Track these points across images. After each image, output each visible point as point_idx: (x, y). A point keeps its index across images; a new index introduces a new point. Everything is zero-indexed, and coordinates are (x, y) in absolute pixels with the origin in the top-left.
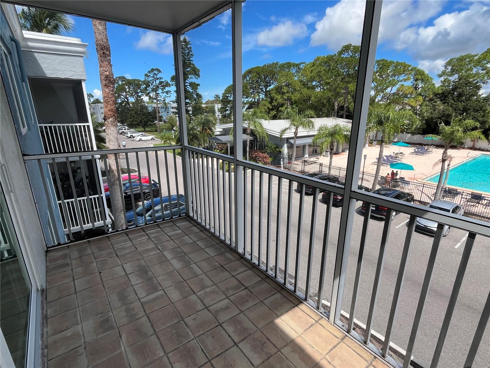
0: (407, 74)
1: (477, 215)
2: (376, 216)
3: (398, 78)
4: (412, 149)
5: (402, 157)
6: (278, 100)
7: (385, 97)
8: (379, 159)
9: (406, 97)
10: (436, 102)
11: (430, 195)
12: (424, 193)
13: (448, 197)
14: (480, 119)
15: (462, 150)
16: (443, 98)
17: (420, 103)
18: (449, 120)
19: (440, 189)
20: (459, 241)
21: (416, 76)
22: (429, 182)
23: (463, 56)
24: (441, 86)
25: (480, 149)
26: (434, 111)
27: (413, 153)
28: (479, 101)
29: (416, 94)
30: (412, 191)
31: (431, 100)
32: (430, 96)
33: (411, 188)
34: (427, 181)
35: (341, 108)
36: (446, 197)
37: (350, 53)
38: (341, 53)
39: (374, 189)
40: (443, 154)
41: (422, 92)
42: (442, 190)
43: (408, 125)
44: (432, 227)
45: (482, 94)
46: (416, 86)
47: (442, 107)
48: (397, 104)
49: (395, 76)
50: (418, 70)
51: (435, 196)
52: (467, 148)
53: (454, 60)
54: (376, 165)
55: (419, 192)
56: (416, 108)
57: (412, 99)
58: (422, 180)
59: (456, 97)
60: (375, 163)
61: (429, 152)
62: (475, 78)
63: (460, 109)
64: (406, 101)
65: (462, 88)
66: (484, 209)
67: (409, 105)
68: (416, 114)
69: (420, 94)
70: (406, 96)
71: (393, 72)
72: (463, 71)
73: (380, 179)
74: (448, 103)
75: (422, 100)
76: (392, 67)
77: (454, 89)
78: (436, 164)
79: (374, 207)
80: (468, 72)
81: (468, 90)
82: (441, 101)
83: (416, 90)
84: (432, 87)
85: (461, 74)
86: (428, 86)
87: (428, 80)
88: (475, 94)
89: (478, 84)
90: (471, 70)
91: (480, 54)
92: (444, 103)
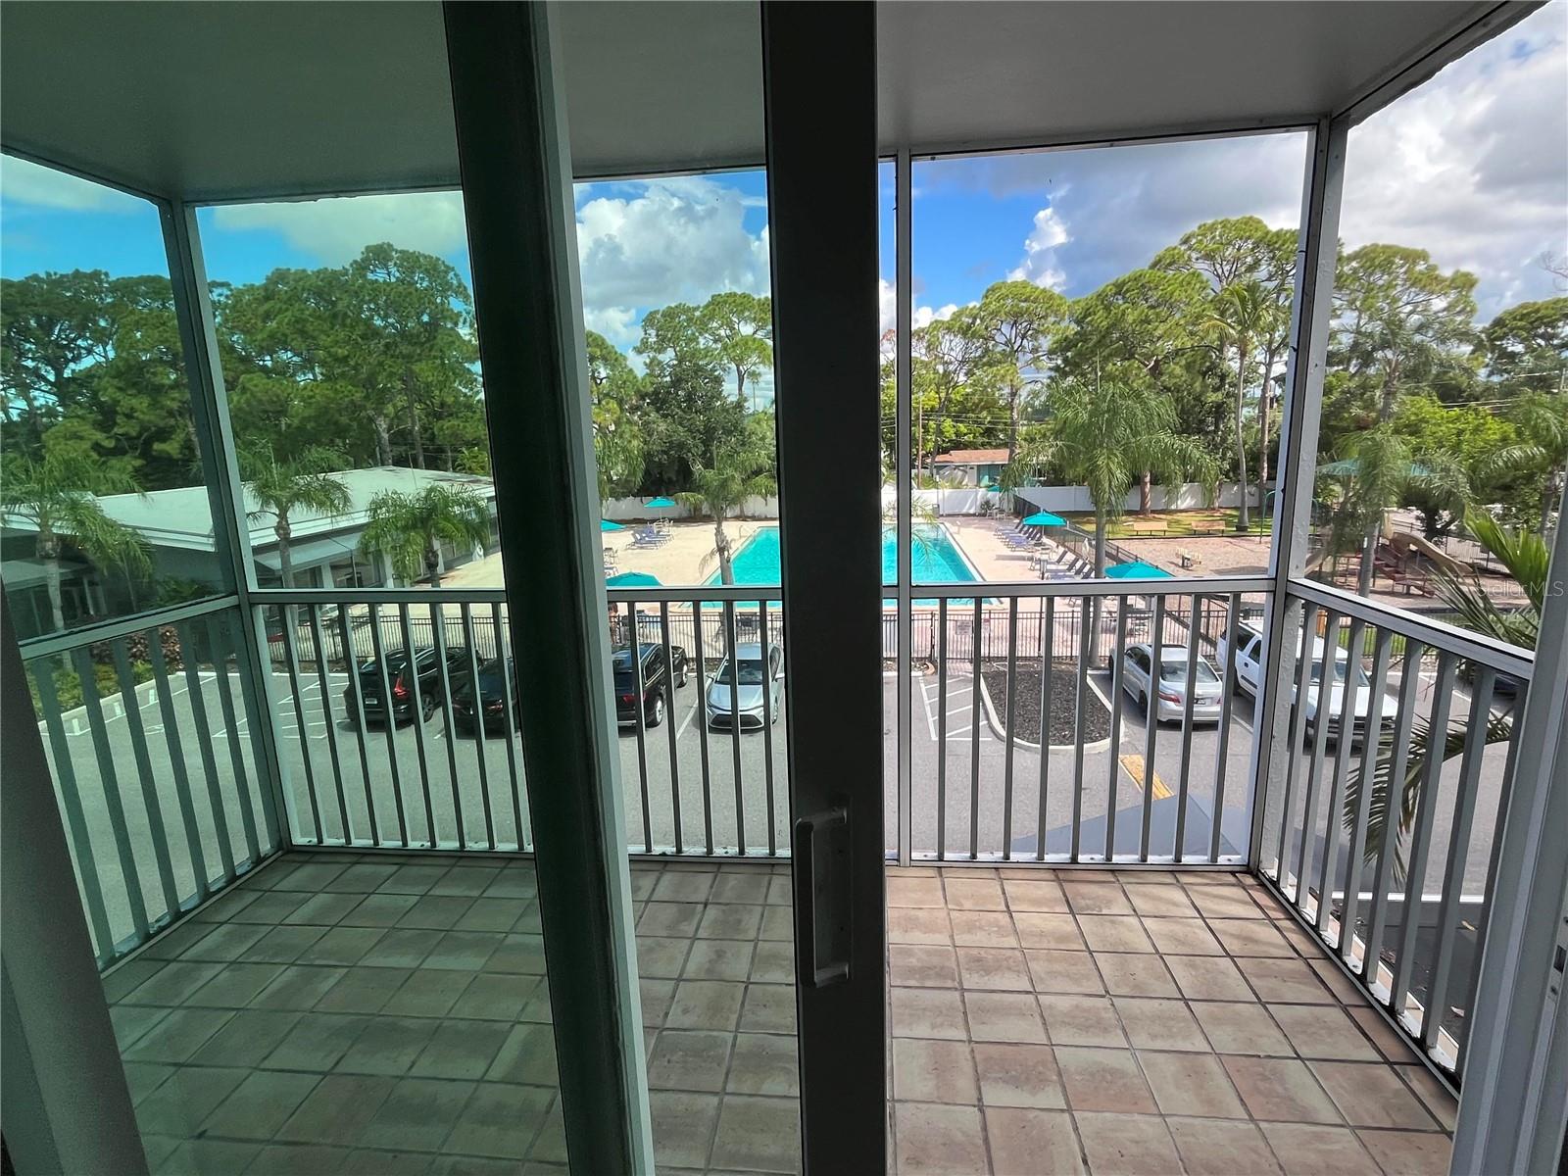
4: (628, 536)
6: (141, 416)
10: (646, 414)
11: (709, 638)
16: (659, 405)
17: (615, 417)
23: (671, 308)
24: (647, 374)
25: (754, 518)
26: (650, 436)
27: (632, 545)
28: (727, 411)
29: (599, 393)
31: (635, 409)
32: (630, 399)
35: (400, 437)
36: (741, 634)
37: (393, 270)
38: (361, 267)
40: (716, 535)
41: (611, 390)
44: (745, 710)
45: (729, 395)
46: (594, 373)
47: (662, 427)
52: (732, 518)
53: (659, 316)
55: (685, 639)
59: (684, 402)
61: (664, 536)
62: (707, 360)
63: (698, 430)
65: (690, 381)
69: (608, 396)
72: (681, 342)
74: (673, 417)
75: (617, 409)
77: (677, 382)
80: (691, 346)
81: (701, 385)
82: (658, 412)
83: (596, 383)
84: (631, 378)
85: (678, 349)
86: (621, 376)
87: (616, 360)
88: (719, 396)
89: (716, 373)
90: (696, 340)
91: (702, 305)
92: (665, 416)
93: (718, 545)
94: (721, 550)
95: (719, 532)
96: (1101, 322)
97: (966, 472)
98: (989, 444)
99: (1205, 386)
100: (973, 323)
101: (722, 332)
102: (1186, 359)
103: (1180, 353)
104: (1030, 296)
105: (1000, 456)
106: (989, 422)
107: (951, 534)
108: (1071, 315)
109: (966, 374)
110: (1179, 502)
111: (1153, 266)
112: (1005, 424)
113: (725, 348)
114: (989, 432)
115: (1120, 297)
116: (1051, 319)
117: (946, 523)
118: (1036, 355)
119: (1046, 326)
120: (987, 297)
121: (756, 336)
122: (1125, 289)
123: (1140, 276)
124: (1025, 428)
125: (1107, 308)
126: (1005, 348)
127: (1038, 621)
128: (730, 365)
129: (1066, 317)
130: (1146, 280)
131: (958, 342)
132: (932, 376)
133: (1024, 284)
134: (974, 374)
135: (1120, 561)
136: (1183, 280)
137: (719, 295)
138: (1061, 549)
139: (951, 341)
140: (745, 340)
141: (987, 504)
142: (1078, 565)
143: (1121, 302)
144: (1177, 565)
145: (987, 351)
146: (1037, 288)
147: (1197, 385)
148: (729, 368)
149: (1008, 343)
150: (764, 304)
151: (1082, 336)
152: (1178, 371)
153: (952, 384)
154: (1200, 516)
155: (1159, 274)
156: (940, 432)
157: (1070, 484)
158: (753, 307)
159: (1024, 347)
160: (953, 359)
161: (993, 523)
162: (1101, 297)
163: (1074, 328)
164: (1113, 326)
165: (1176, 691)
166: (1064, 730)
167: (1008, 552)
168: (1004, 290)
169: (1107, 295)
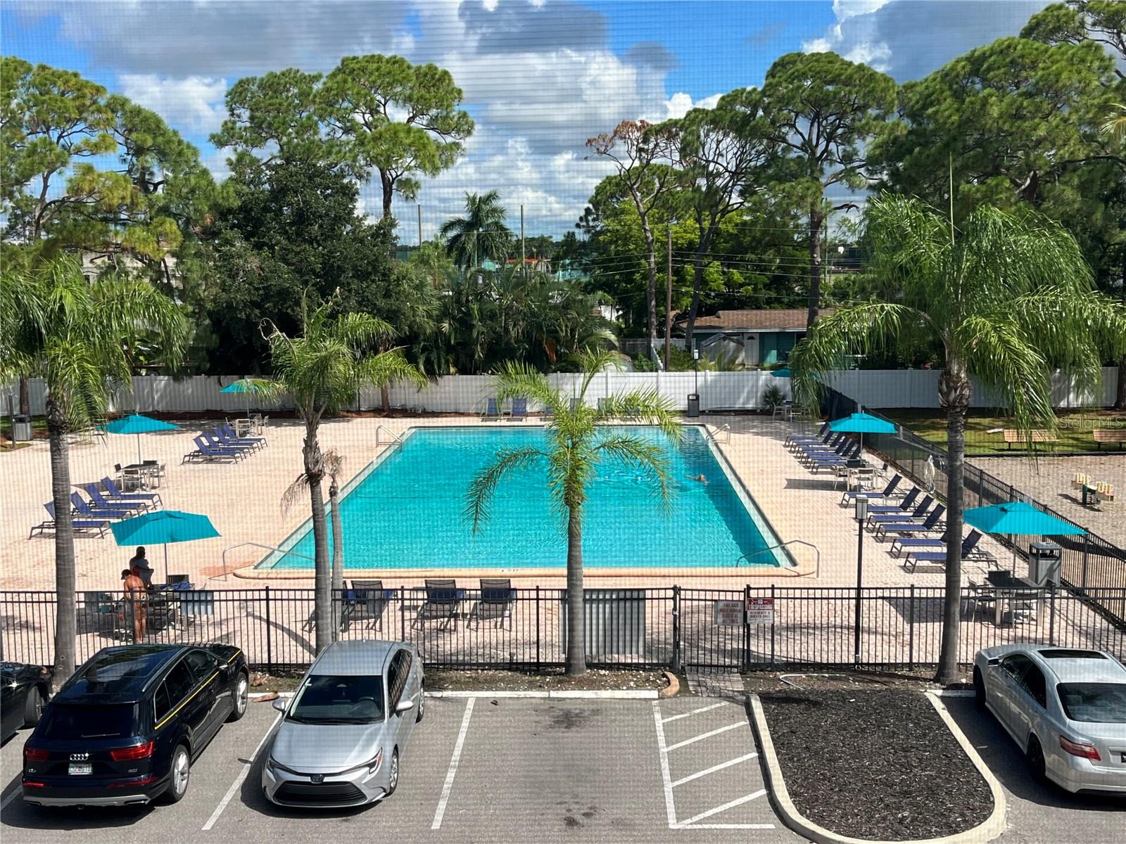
0: (98, 124)
1: (461, 664)
2: (104, 805)
3: (60, 137)
4: (186, 442)
5: (156, 479)
7: (27, 219)
8: (57, 507)
9: (116, 221)
10: (228, 242)
11: (299, 625)
12: (276, 625)
13: (362, 618)
14: (381, 303)
15: (358, 421)
16: (249, 228)
17: (175, 246)
18: (289, 311)
19: (329, 593)
20: (437, 796)
21: (134, 136)
22: (284, 572)
23: (274, 76)
24: (231, 179)
25: (406, 412)
26: (233, 276)
27: (194, 455)
28: (362, 241)
29: (151, 206)
30: (231, 630)
31: (209, 234)
32: (202, 218)
33: (224, 617)
34: (274, 570)
36: (355, 619)
39: (66, 665)
40: (305, 448)
41: (171, 201)
42: (334, 600)
43: (147, 336)
44: (340, 774)
45: (365, 216)
46: (143, 174)
47: (253, 262)
48: (85, 248)
49: (48, 129)
50: (138, 111)
51: (317, 625)
52: (369, 411)
53: (255, 88)
54: (49, 536)
55: (257, 626)
56: (163, 265)
57: (137, 229)
58: (256, 568)
59: (291, 224)
60: (46, 531)
61: (250, 443)
62: (331, 159)
63: (313, 271)
64: (118, 235)
65: (302, 192)
66: (474, 634)
67: (136, 255)
68: (168, 290)
69: (165, 211)
70: (110, 216)
71: (34, 109)
72: (290, 130)
73: (82, 606)
74: (271, 247)
75: (179, 233)
76: (23, 85)
77: (279, 194)
78: (290, 494)
79: (86, 762)
80: (305, 137)
81: (320, 199)
82: (247, 239)
83: (146, 190)
84: (203, 183)
85: (285, 139)
86: (187, 180)
87: (180, 154)
88: (346, 216)
89: (346, 181)
90: (313, 127)
91: (325, 74)
92: (259, 247)
93: (308, 470)
94: (313, 478)
95: (310, 446)
96: (950, 117)
97: (742, 344)
98: (779, 301)
99: (1108, 218)
100: (753, 114)
101: (359, 118)
102: (1080, 177)
103: (1070, 167)
104: (840, 75)
105: (795, 320)
106: (779, 267)
107: (716, 445)
108: (903, 107)
109: (742, 194)
110: (1072, 396)
111: (1027, 33)
112: (804, 270)
113: (361, 142)
114: (778, 282)
115: (977, 80)
116: (872, 112)
117: (708, 426)
118: (849, 166)
119: (863, 121)
120: (774, 77)
121: (413, 124)
122: (985, 66)
123: (1009, 47)
124: (833, 277)
125: (959, 95)
126: (802, 154)
127: (853, 602)
128: (369, 169)
129: (895, 109)
130: (1018, 52)
131: (730, 145)
132: (690, 195)
133: (831, 58)
134: (755, 193)
135: (986, 495)
136: (1073, 55)
137: (354, 58)
138: (891, 472)
139: (719, 142)
140: (395, 130)
141: (772, 396)
142: (920, 498)
143: (978, 86)
144: (1074, 500)
145: (773, 158)
146: (850, 64)
147: (1098, 216)
148: (368, 173)
149: (807, 145)
150: (425, 75)
151: (920, 137)
152: (1069, 194)
153: (721, 208)
154: (1107, 420)
155: (1036, 45)
156: (701, 281)
157: (903, 366)
158: (406, 78)
159: (831, 153)
160: (721, 169)
161: (783, 426)
162: (947, 77)
163: (906, 124)
164: (965, 124)
165: (1091, 739)
166: (900, 808)
167: (804, 474)
168: (800, 66)
169: (957, 76)
